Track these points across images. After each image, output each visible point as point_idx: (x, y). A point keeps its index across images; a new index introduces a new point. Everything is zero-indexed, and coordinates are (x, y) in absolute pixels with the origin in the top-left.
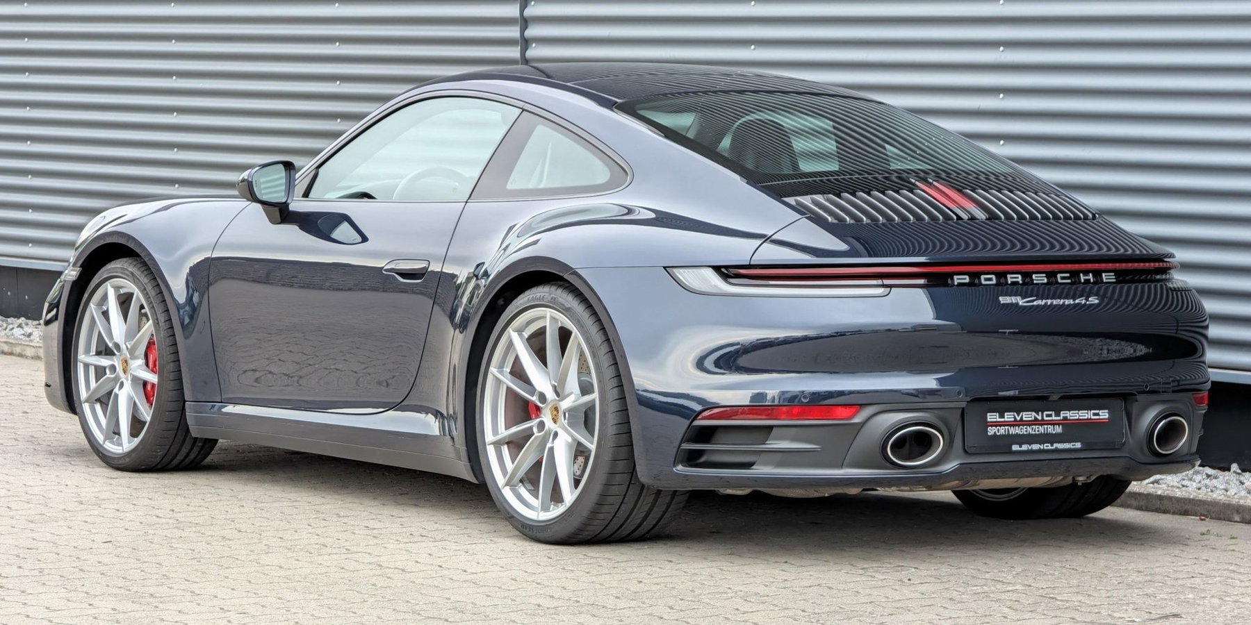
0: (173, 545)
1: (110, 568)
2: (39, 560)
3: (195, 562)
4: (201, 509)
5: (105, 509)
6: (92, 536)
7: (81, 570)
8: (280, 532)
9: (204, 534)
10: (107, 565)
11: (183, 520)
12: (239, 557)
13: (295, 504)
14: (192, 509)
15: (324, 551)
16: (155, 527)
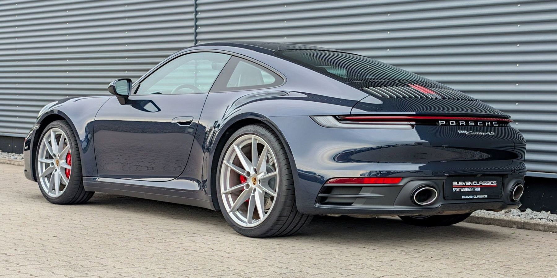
0: (85, 238)
1: (59, 250)
2: (25, 246)
3: (98, 247)
4: (93, 220)
5: (51, 220)
6: (48, 233)
7: (45, 251)
8: (131, 231)
9: (98, 232)
10: (57, 248)
11: (86, 225)
12: (118, 244)
13: (131, 218)
14: (89, 220)
15: (155, 241)
16: (74, 229)
